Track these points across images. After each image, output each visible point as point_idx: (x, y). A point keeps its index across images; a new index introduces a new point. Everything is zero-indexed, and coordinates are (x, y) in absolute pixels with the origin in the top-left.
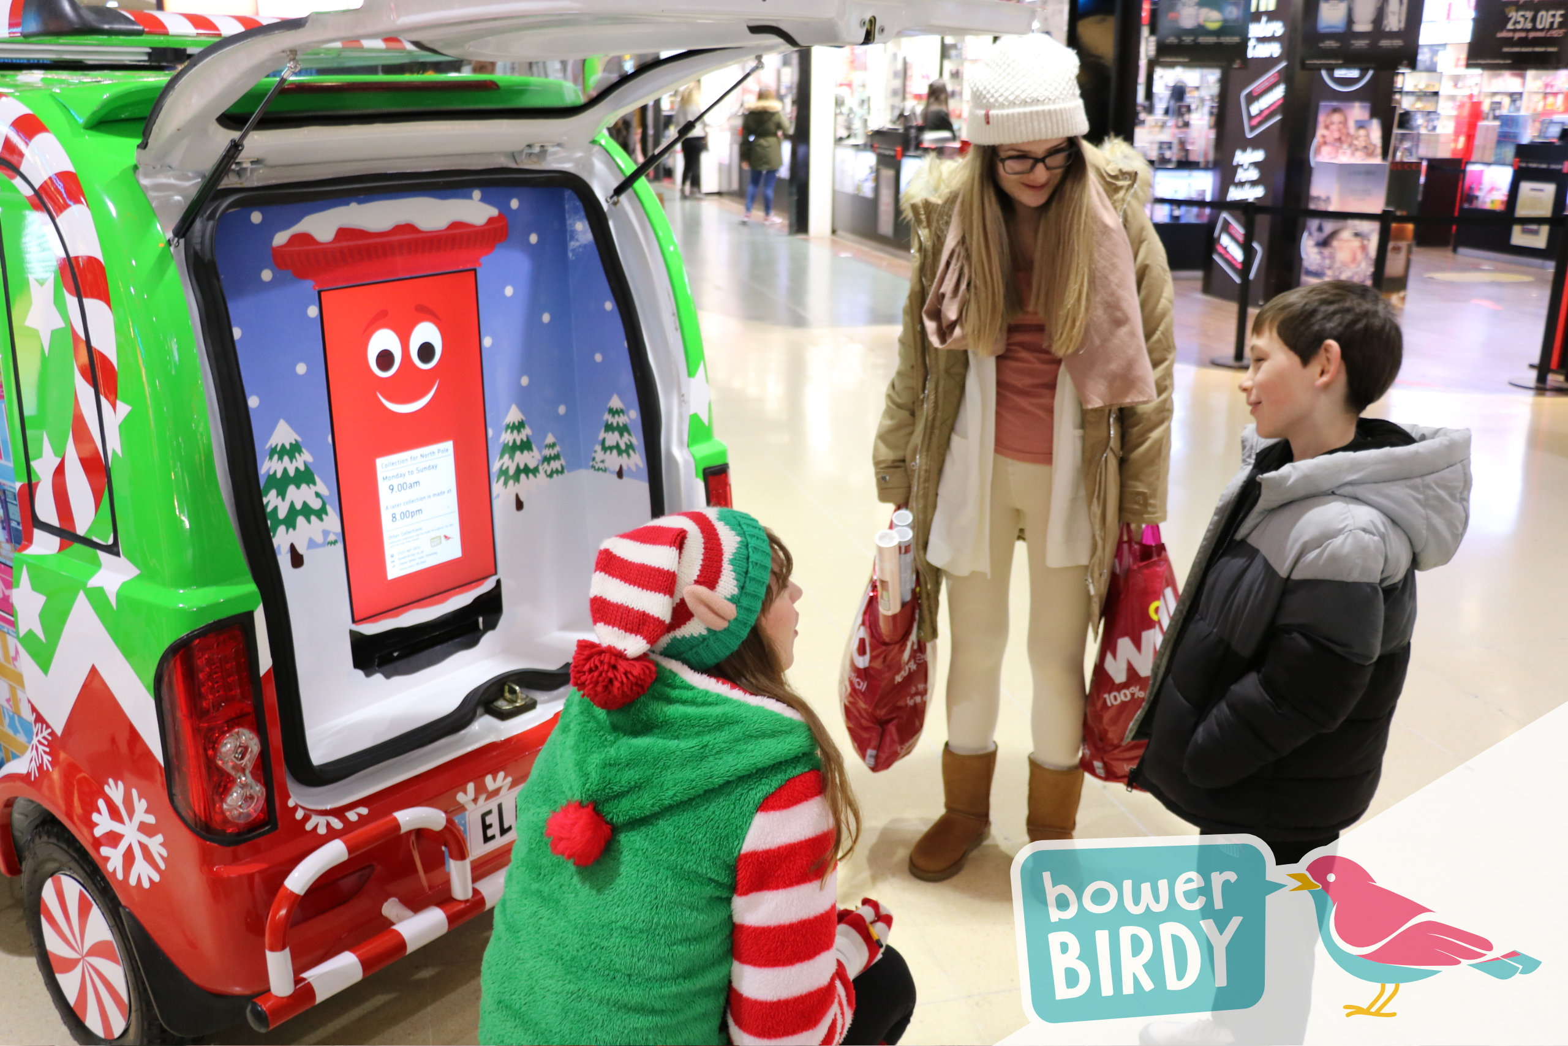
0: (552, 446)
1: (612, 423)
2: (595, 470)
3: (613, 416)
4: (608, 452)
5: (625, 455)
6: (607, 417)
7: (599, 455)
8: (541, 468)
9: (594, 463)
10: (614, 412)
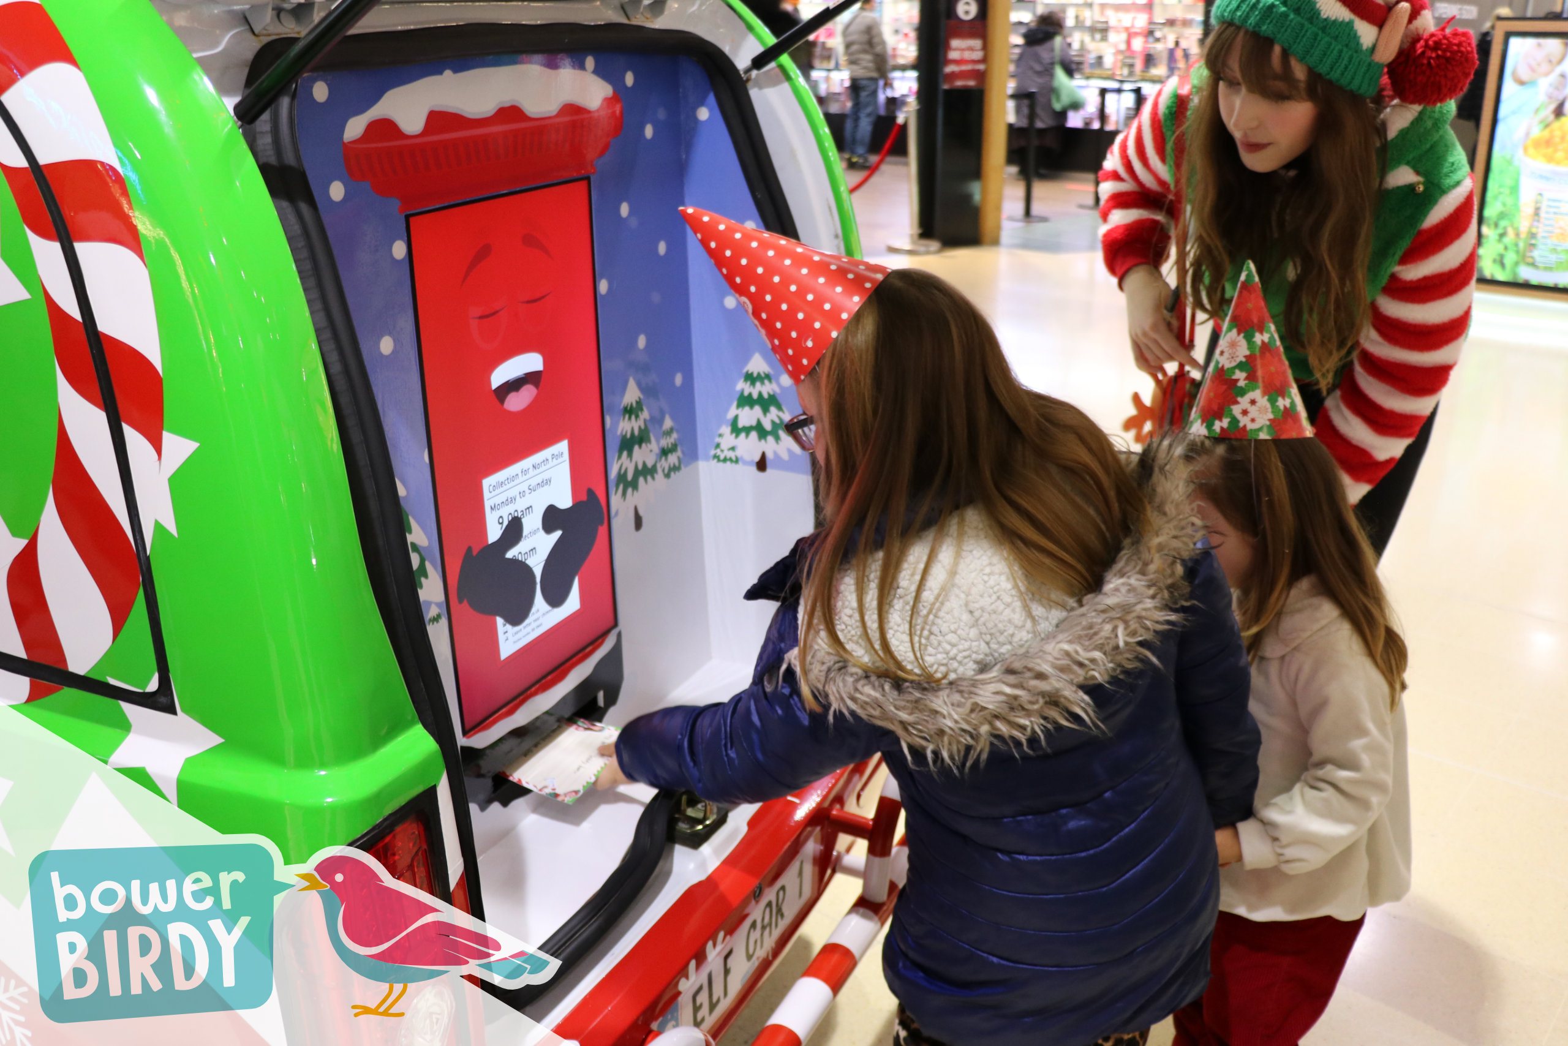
0: (669, 433)
1: (750, 395)
2: (719, 460)
3: (753, 383)
4: (743, 435)
5: (770, 439)
6: (742, 386)
7: (728, 439)
8: (658, 466)
9: (718, 452)
10: (751, 378)
